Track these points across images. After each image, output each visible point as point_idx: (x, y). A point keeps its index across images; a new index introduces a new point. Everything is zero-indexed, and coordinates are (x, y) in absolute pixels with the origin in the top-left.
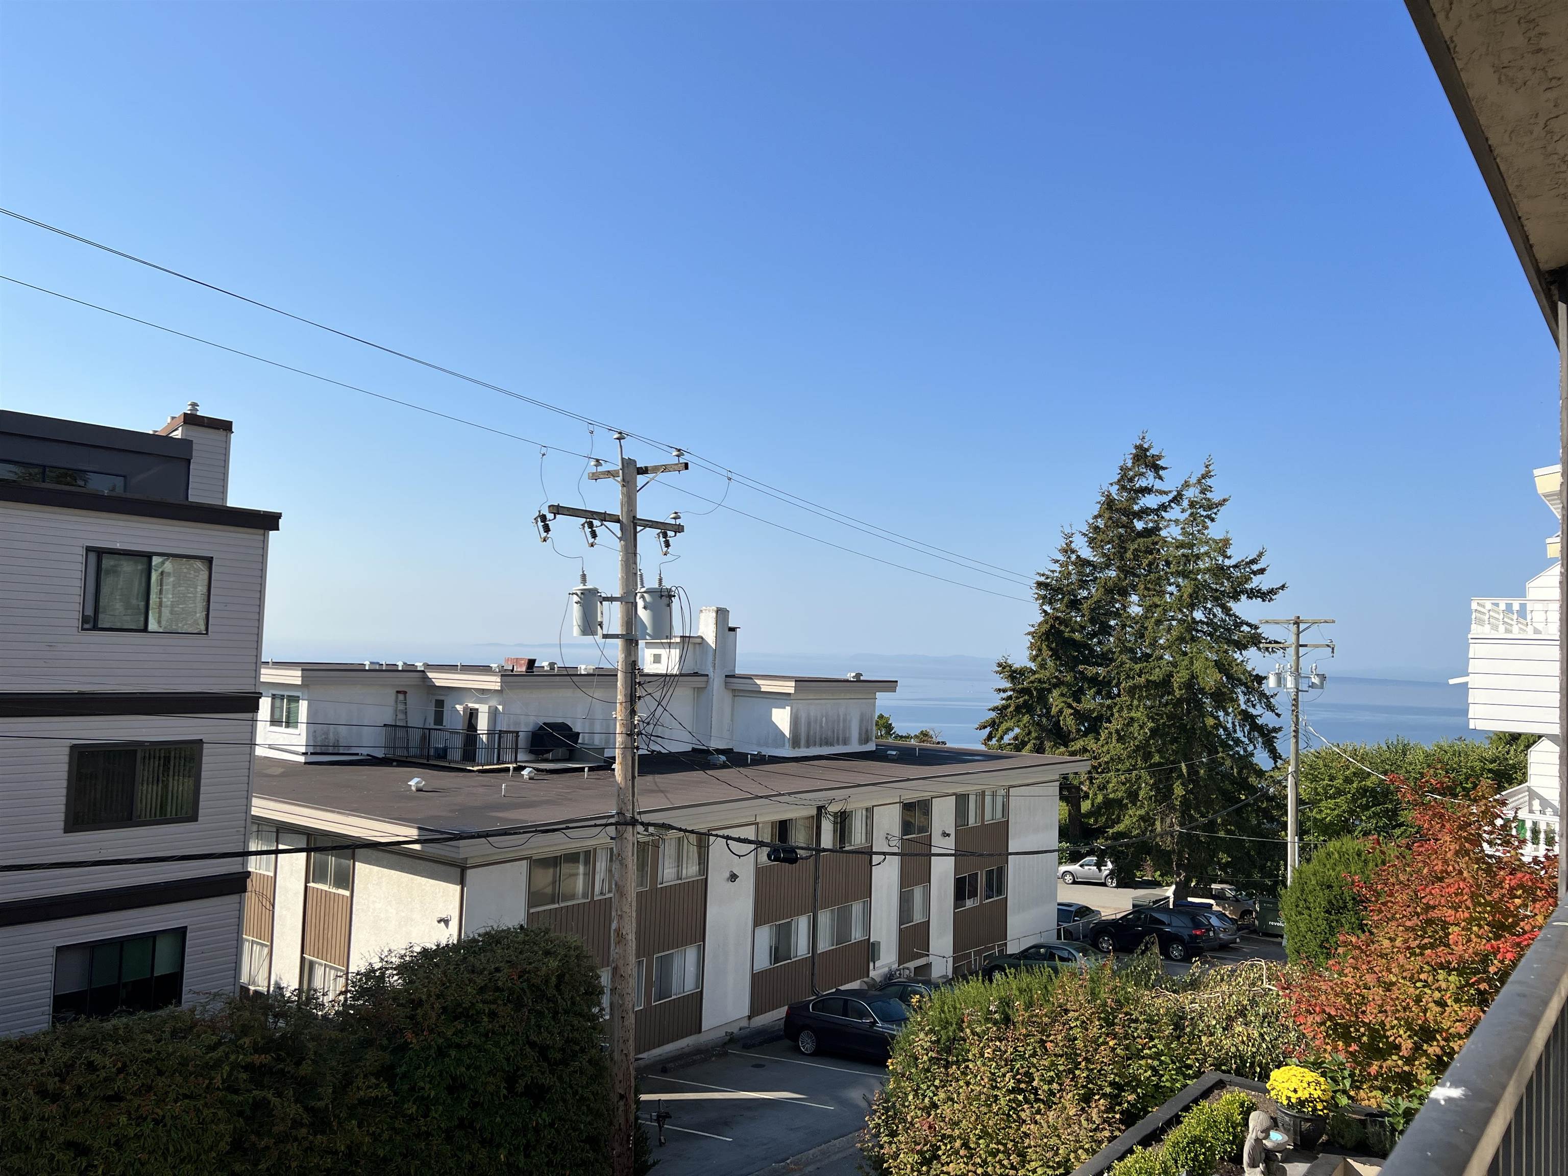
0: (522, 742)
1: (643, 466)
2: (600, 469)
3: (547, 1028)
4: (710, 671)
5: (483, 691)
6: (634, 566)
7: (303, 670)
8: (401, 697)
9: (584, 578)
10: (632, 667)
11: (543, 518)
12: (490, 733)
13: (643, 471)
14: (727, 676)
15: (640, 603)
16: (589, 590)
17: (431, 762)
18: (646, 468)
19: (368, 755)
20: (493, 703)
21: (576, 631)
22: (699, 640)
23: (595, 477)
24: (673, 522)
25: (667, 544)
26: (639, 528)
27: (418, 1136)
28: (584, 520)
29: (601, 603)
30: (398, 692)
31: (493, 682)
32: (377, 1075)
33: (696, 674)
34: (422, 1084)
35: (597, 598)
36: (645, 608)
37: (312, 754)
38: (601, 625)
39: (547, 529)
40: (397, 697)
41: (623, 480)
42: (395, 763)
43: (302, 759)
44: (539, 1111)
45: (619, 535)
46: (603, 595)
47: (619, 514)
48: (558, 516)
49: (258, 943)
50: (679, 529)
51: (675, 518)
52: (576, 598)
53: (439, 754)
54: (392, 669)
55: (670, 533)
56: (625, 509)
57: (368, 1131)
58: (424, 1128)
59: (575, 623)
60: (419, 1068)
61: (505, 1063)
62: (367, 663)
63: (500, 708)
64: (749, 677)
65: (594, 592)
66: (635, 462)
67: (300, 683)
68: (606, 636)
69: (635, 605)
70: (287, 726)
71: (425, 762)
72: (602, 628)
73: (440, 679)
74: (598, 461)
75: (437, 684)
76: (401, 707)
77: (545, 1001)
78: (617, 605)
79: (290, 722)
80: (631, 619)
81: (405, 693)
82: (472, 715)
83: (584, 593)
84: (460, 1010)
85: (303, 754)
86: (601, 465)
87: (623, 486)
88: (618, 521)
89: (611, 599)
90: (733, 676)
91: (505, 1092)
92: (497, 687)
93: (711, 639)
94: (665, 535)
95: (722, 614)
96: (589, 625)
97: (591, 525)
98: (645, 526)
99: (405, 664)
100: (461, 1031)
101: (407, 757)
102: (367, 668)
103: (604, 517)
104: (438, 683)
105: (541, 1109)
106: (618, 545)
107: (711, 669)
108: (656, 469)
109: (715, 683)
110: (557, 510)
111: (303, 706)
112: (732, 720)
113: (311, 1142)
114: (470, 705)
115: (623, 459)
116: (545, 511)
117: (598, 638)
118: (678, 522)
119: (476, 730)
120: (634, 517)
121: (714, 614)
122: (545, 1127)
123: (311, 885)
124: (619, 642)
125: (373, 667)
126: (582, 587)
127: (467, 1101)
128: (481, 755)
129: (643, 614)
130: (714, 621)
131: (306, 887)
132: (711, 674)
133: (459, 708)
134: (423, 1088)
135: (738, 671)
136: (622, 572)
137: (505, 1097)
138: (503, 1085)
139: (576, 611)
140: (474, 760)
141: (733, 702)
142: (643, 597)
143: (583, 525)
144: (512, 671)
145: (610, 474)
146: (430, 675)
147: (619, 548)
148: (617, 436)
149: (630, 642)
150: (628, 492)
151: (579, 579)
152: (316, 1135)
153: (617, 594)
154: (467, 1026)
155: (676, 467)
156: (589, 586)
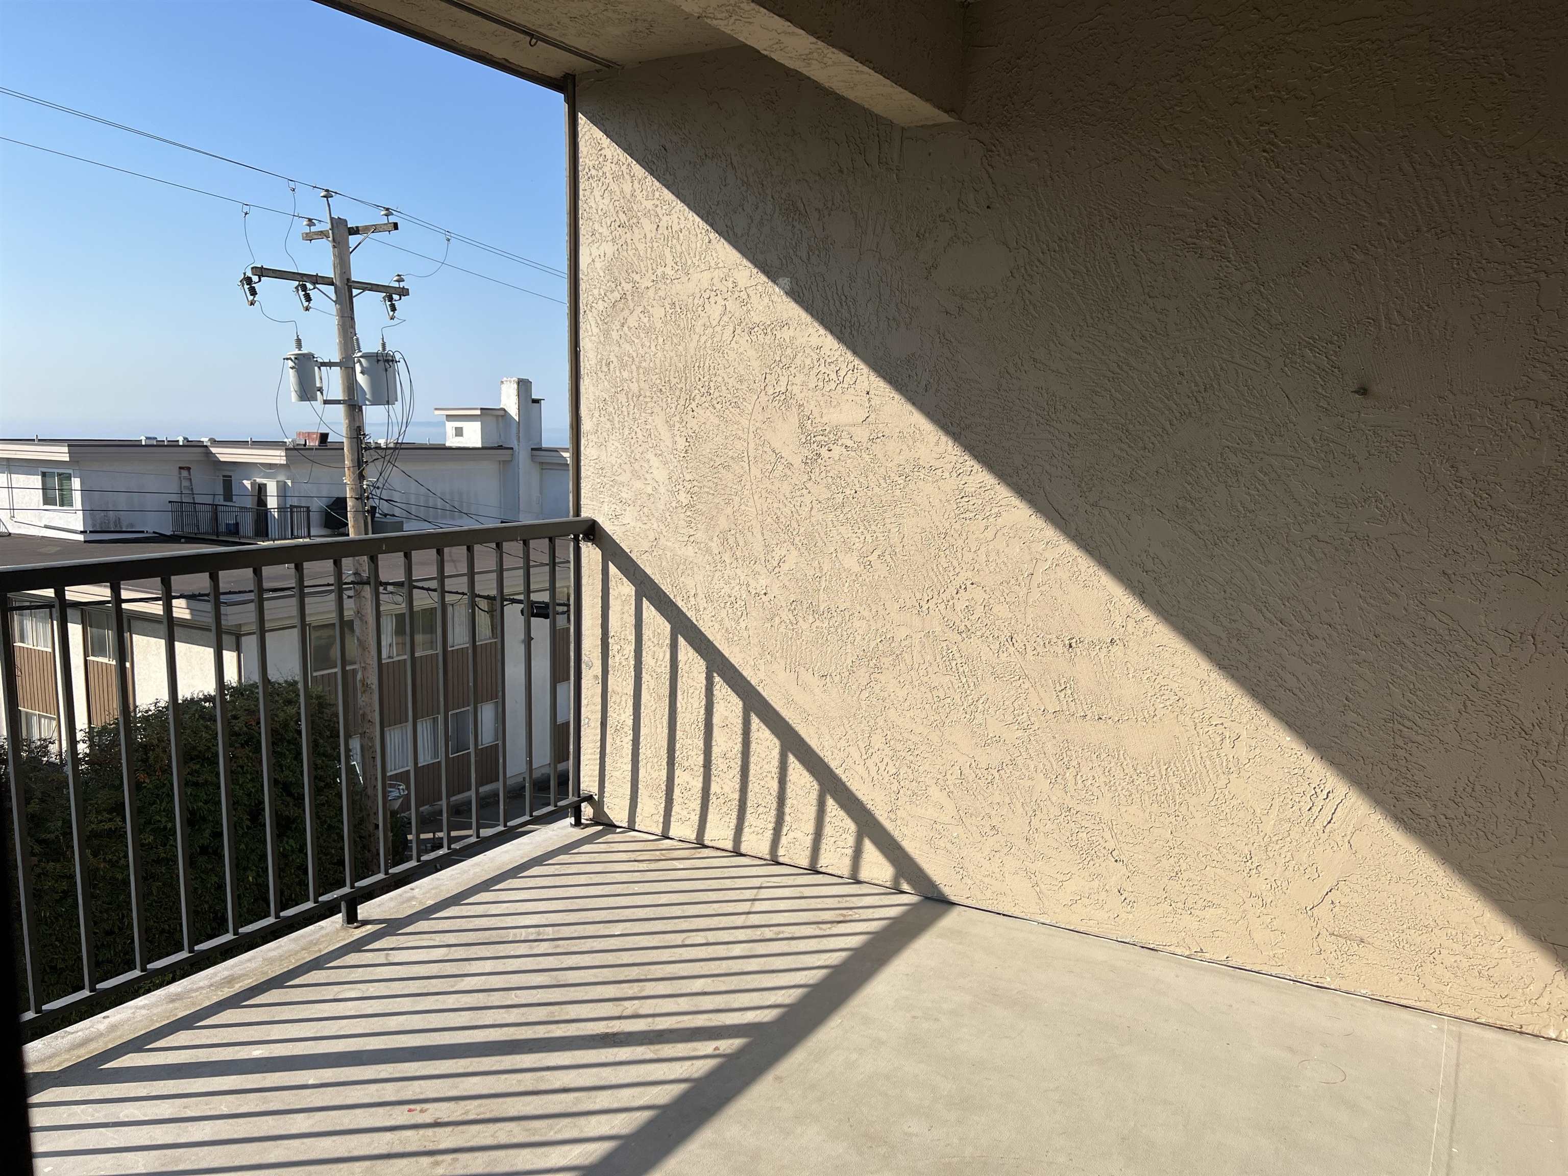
0: (315, 517)
1: (354, 226)
2: (313, 229)
3: (289, 767)
4: (514, 444)
5: (271, 466)
6: (352, 330)
7: (69, 446)
8: (185, 473)
9: (299, 343)
10: (357, 432)
11: (249, 280)
12: (280, 509)
13: (355, 231)
14: (532, 449)
15: (358, 368)
16: (304, 355)
17: (221, 538)
18: (357, 227)
19: (154, 533)
20: (281, 478)
21: (294, 397)
22: (502, 413)
23: (309, 237)
24: (396, 285)
25: (393, 308)
26: (355, 292)
27: (158, 861)
28: (297, 283)
29: (319, 368)
30: (180, 468)
31: (278, 457)
32: (110, 812)
33: (500, 447)
34: (158, 818)
35: (314, 364)
36: (362, 372)
37: (91, 532)
38: (320, 390)
39: (253, 292)
40: (180, 473)
41: (334, 240)
42: (183, 540)
43: (81, 538)
44: (285, 839)
45: (334, 297)
46: (320, 360)
47: (333, 276)
48: (263, 279)
49: (46, 717)
50: (404, 292)
51: (398, 281)
52: (291, 364)
53: (230, 531)
54: (174, 444)
55: (396, 297)
56: (338, 272)
57: (104, 858)
58: (163, 855)
59: (292, 389)
60: (154, 804)
61: (245, 798)
62: (143, 438)
63: (289, 483)
64: (555, 450)
65: (310, 357)
66: (346, 221)
67: (67, 459)
68: (326, 402)
69: (353, 369)
70: (62, 505)
71: (215, 538)
72: (322, 393)
73: (224, 454)
74: (310, 220)
75: (222, 460)
76: (185, 483)
77: (285, 744)
78: (336, 370)
79: (65, 501)
80: (351, 385)
81: (189, 469)
82: (262, 489)
83: (298, 357)
84: (195, 753)
85: (82, 532)
86: (315, 225)
87: (334, 247)
88: (332, 284)
89: (330, 364)
90: (540, 449)
91: (248, 823)
92: (283, 461)
93: (513, 411)
94: (391, 299)
95: (524, 386)
96: (307, 391)
97: (304, 288)
98: (364, 290)
99: (185, 439)
100: (196, 771)
101: (196, 534)
102: (143, 443)
103: (316, 280)
104: (222, 458)
105: (288, 837)
106: (333, 308)
107: (516, 442)
108: (366, 229)
109: (521, 456)
110: (262, 272)
111: (76, 483)
112: (541, 493)
113: (43, 869)
114: (259, 480)
115: (332, 219)
116: (249, 274)
117: (318, 404)
118: (402, 284)
119: (266, 505)
120: (348, 280)
121: (516, 386)
122: (293, 851)
123: (91, 658)
124: (341, 408)
125: (150, 442)
126: (297, 352)
127: (208, 831)
128: (273, 529)
129: (361, 379)
130: (515, 393)
131: (86, 661)
132: (516, 448)
133: (247, 483)
134: (160, 821)
135: (544, 445)
136: (340, 337)
137: (248, 828)
138: (246, 817)
139: (291, 377)
140: (267, 535)
141: (541, 475)
142: (359, 361)
143: (297, 288)
144: (305, 445)
145: (322, 234)
146: (214, 450)
147: (334, 311)
148: (323, 193)
149: (354, 407)
150: (340, 253)
151: (294, 344)
152: (48, 862)
153: (336, 358)
154: (202, 765)
155: (385, 227)
156: (304, 351)
